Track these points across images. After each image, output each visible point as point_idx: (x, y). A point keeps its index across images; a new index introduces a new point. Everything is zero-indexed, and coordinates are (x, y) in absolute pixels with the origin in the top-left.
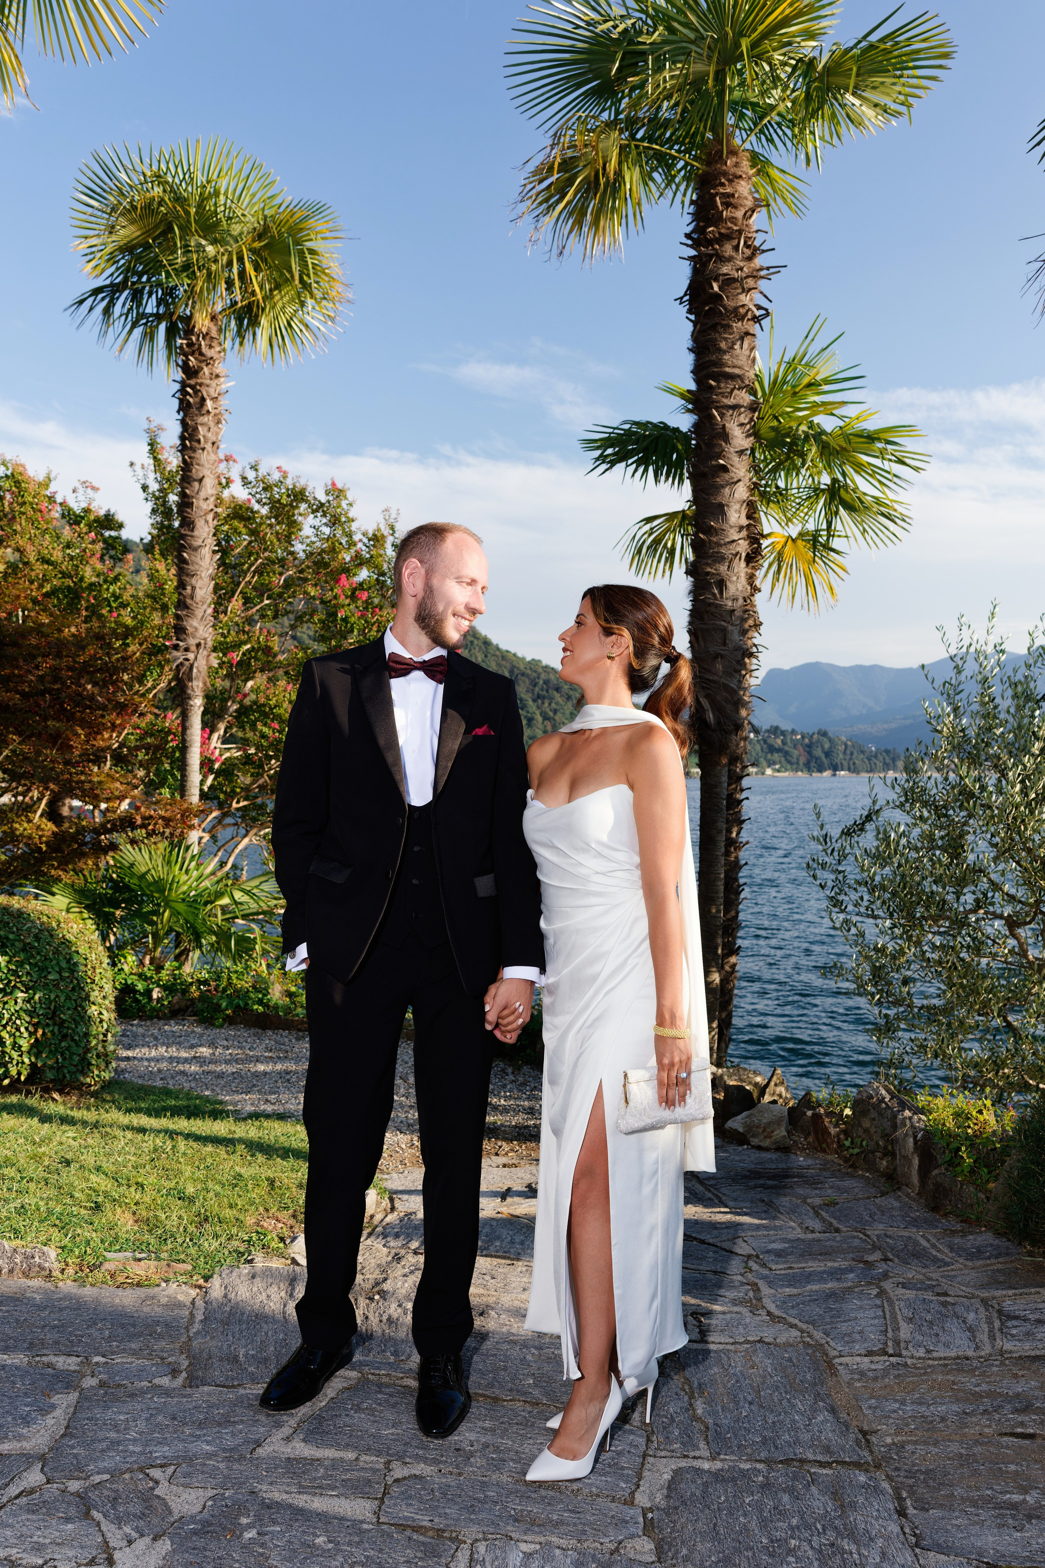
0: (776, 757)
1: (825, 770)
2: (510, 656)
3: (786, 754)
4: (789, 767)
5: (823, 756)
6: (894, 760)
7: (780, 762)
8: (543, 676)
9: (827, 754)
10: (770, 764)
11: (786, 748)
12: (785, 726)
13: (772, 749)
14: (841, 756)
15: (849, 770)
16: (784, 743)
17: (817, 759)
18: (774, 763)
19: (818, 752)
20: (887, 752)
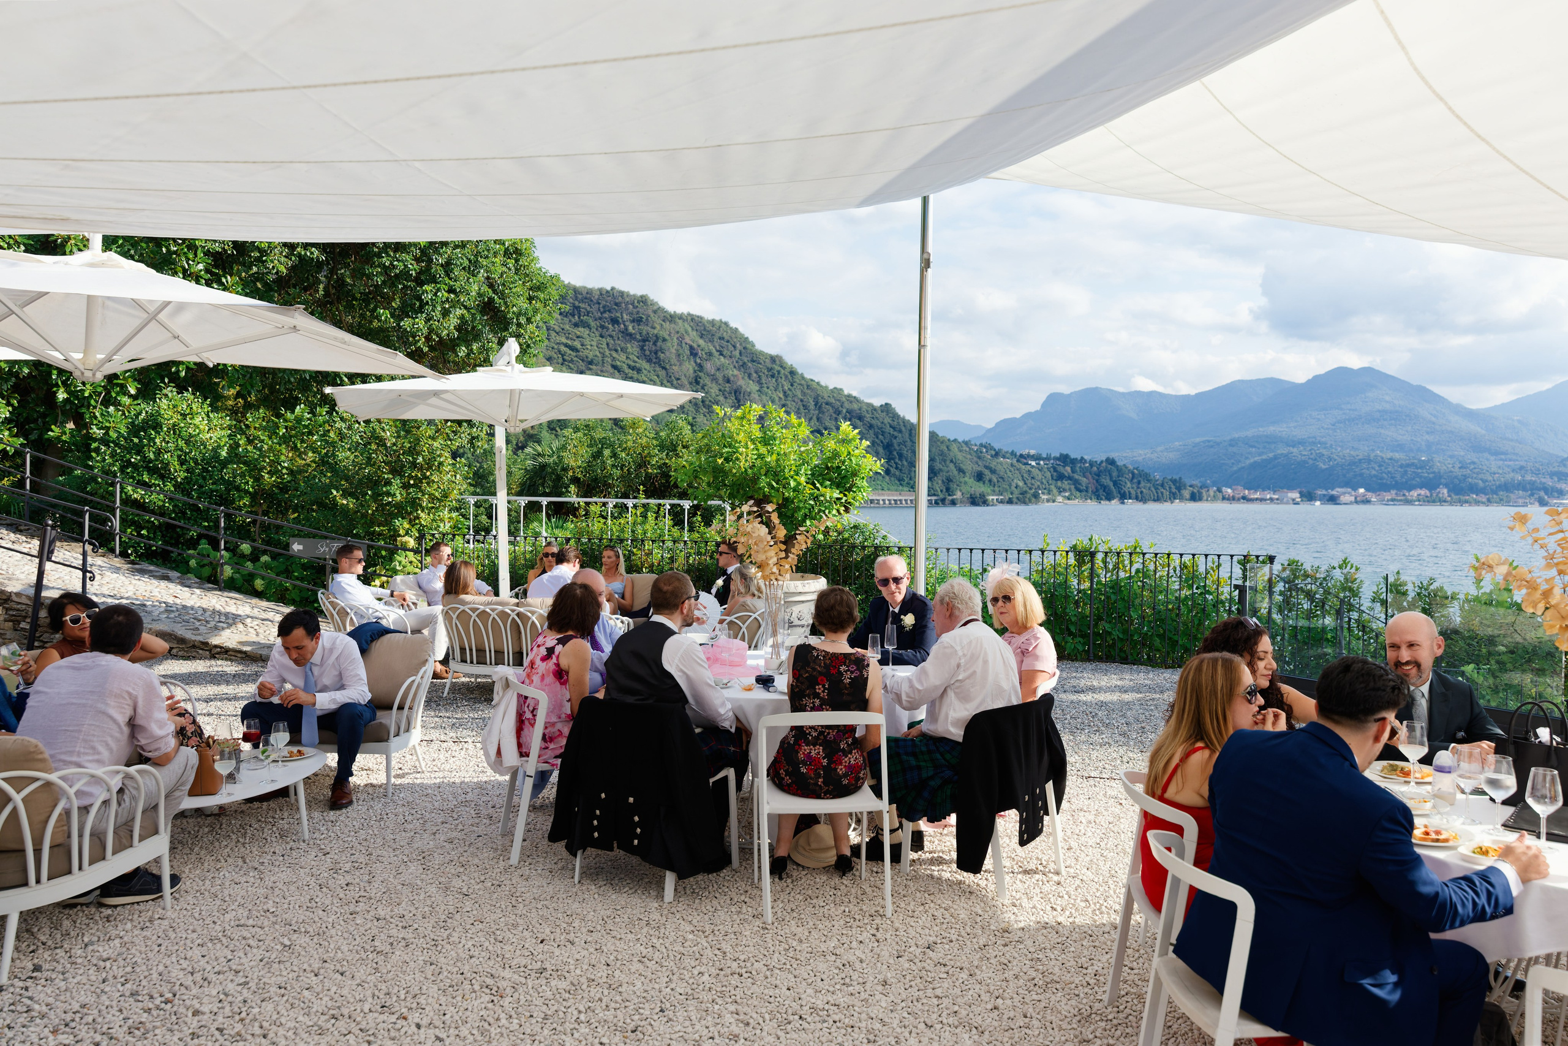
0: (1066, 484)
1: (1114, 498)
2: (814, 385)
3: (1076, 483)
4: (1078, 494)
5: (1111, 484)
6: (1179, 489)
7: (1070, 490)
8: (846, 405)
9: (1115, 483)
10: (1060, 491)
11: (1076, 476)
12: (1073, 455)
13: (1061, 477)
14: (1129, 485)
15: (1137, 498)
16: (1073, 472)
17: (1105, 488)
18: (1065, 490)
19: (1106, 481)
20: (1174, 481)
